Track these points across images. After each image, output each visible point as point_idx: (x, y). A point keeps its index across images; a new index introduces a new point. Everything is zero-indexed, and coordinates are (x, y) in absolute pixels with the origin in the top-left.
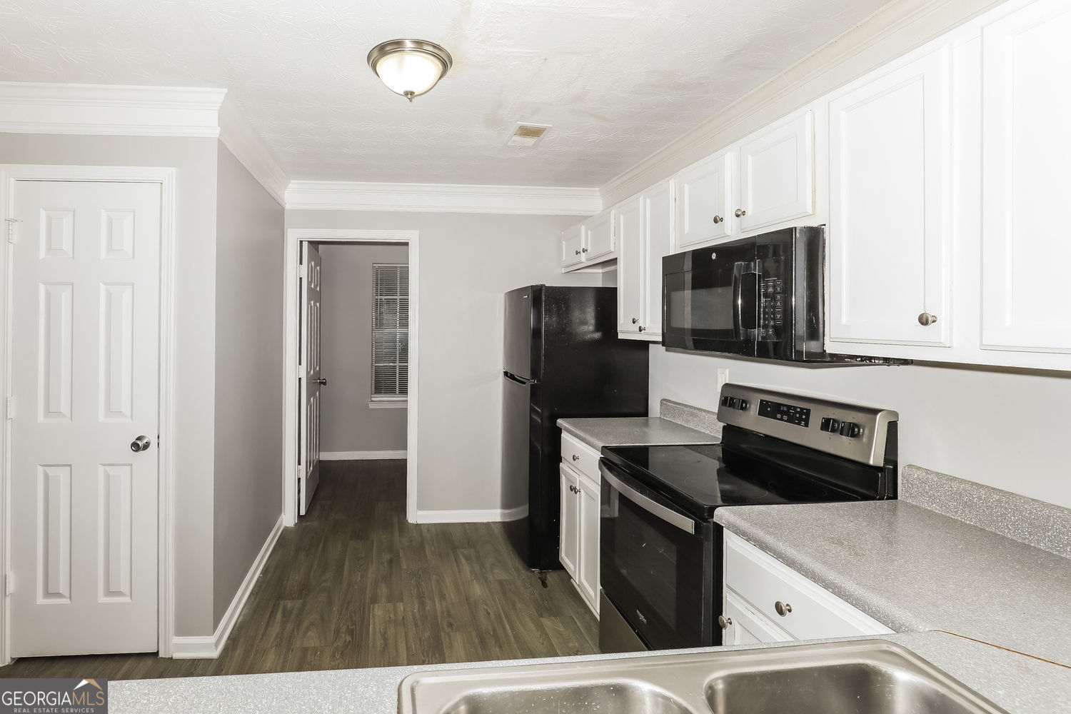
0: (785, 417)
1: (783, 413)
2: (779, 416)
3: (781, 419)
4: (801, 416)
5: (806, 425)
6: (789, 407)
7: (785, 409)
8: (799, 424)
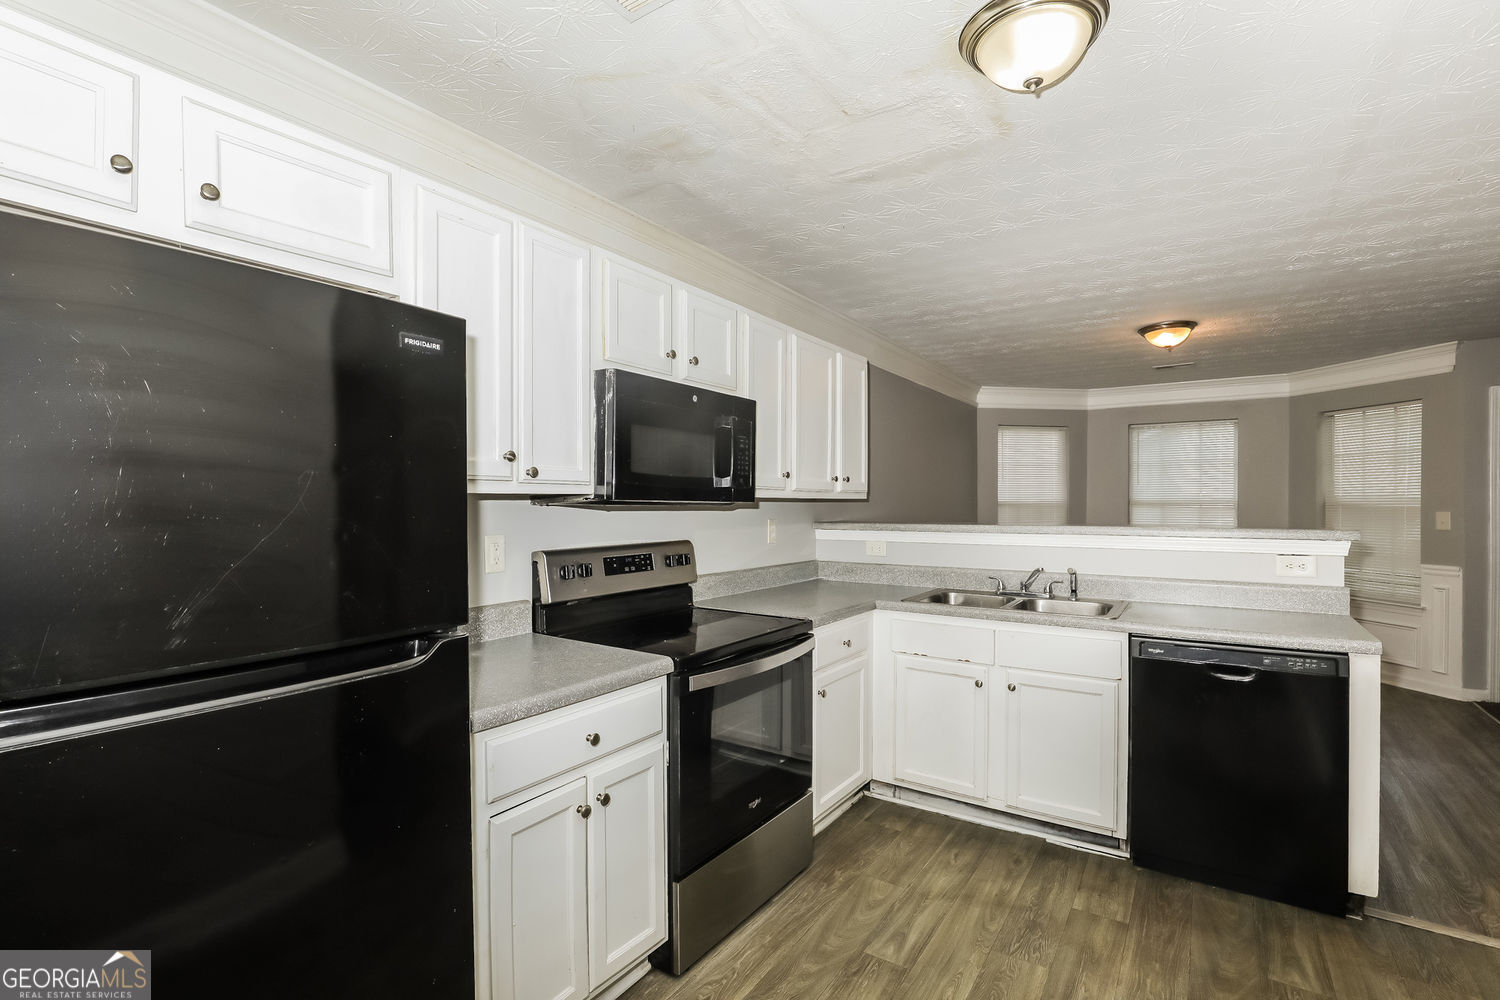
0: (633, 568)
1: (629, 565)
2: (627, 569)
3: (630, 571)
4: (646, 562)
5: (652, 569)
6: (633, 557)
7: (630, 559)
8: (646, 570)
